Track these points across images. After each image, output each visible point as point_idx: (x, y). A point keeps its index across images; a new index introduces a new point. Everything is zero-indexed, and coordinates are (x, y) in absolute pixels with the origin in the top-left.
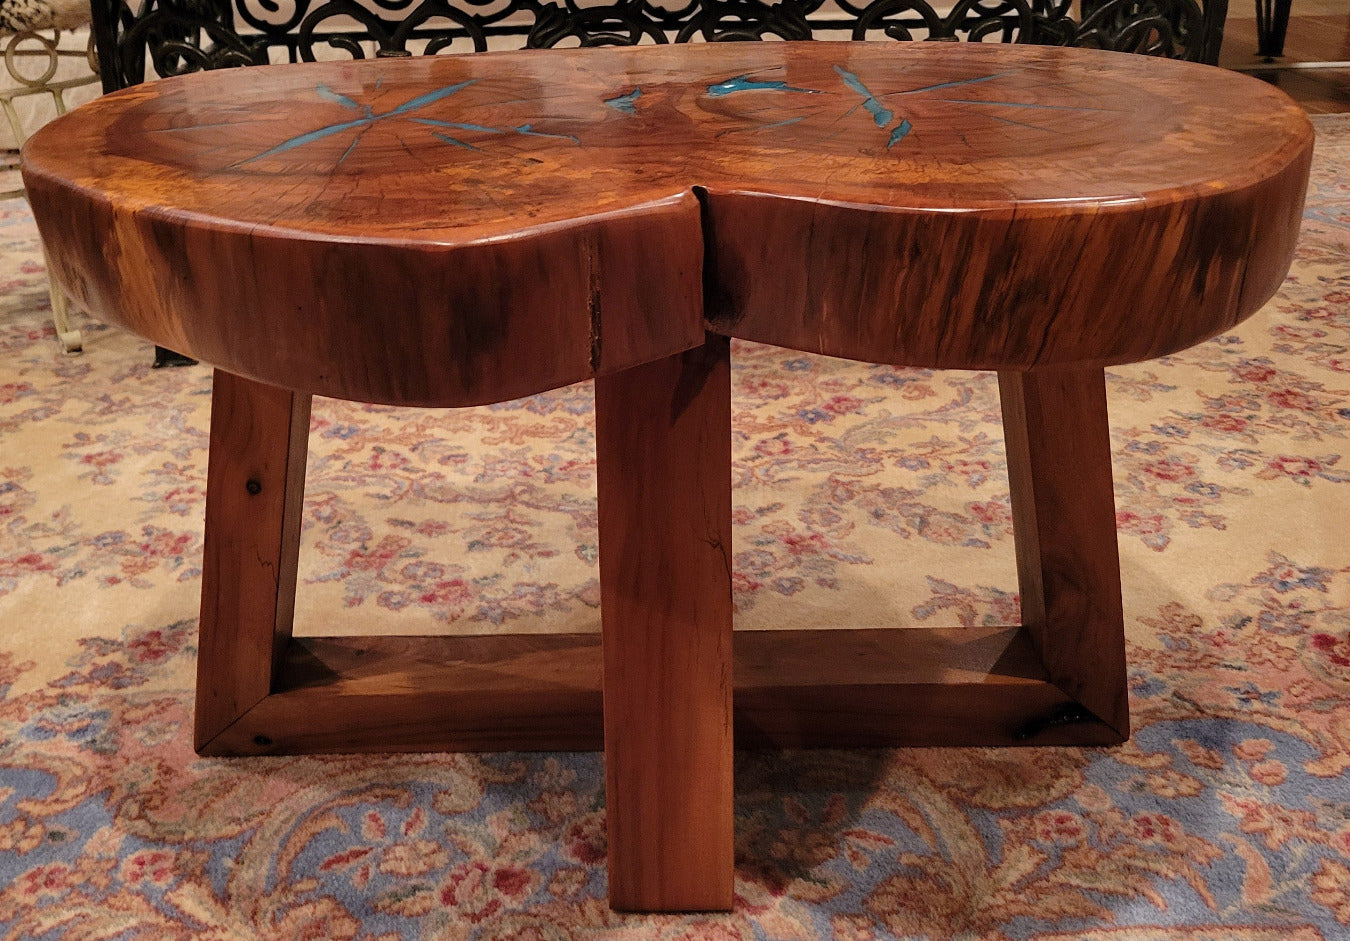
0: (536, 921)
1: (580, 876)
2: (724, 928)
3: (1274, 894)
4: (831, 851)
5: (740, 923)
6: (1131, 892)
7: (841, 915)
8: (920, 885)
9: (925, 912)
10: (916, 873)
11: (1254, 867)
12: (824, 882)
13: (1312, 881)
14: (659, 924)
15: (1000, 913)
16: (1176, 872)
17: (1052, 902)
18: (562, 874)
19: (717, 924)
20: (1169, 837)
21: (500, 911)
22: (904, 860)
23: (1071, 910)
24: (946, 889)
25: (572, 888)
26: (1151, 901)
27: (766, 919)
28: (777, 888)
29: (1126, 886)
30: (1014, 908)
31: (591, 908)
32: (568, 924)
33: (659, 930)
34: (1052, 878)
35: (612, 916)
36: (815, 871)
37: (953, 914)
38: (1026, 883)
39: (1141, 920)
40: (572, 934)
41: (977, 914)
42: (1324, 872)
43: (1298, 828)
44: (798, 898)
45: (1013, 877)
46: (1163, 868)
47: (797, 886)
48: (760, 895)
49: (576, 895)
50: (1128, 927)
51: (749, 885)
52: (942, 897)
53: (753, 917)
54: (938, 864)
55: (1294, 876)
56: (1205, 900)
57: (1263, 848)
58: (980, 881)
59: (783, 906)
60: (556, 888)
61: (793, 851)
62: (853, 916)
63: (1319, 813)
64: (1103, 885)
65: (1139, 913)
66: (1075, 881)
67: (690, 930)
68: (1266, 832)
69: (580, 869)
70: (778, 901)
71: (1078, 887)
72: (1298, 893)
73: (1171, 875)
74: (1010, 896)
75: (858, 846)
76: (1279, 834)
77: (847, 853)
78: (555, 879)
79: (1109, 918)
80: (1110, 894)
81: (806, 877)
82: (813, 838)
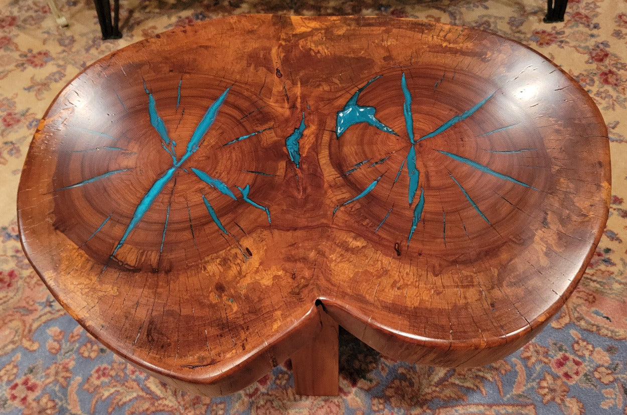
0: (271, 398)
1: (286, 376)
2: (335, 403)
3: (524, 388)
4: (374, 365)
5: (340, 400)
6: (475, 388)
7: (375, 397)
8: (404, 383)
9: (403, 397)
10: (403, 377)
11: (521, 376)
12: (371, 381)
13: (539, 383)
14: (312, 400)
15: (428, 397)
16: (493, 378)
17: (448, 392)
18: (280, 376)
19: (332, 401)
21: (259, 393)
22: (400, 371)
23: (453, 395)
24: (411, 384)
25: (284, 382)
26: (481, 392)
27: (349, 398)
28: (354, 384)
29: (474, 385)
30: (434, 394)
31: (290, 391)
32: (282, 399)
33: (313, 403)
34: (450, 380)
35: (297, 397)
36: (369, 375)
37: (413, 396)
38: (441, 382)
39: (476, 401)
40: (283, 404)
41: (421, 397)
42: (544, 379)
43: (541, 357)
44: (361, 389)
45: (436, 379)
46: (489, 376)
47: (361, 383)
48: (348, 387)
49: (285, 385)
50: (471, 404)
51: (345, 382)
52: (410, 389)
53: (345, 398)
54: (411, 373)
55: (534, 380)
56: (500, 392)
57: (526, 366)
58: (424, 382)
59: (356, 392)
60: (278, 382)
61: (361, 365)
62: (379, 398)
63: (551, 348)
64: (466, 384)
65: (476, 398)
66: (457, 382)
67: (323, 403)
68: (528, 358)
69: (287, 373)
70: (354, 390)
71: (458, 385)
72: (533, 388)
73: (491, 379)
74: (434, 388)
75: (384, 363)
76: (533, 360)
77: (380, 367)
78: (277, 378)
79: (465, 399)
80: (468, 389)
81: (364, 378)
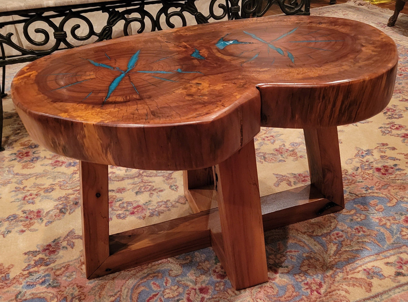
1: (222, 284)
2: (268, 287)
3: (393, 239)
4: (285, 258)
5: (271, 284)
6: (362, 248)
7: (295, 274)
8: (311, 261)
9: (316, 268)
10: (309, 258)
11: (386, 234)
12: (287, 267)
13: (400, 234)
14: (250, 290)
15: (333, 263)
16: (370, 240)
17: (345, 256)
18: (217, 284)
19: (265, 286)
20: (364, 232)
21: (205, 299)
22: (304, 255)
23: (349, 257)
24: (318, 260)
25: (222, 288)
26: (367, 249)
27: (277, 281)
28: (276, 272)
29: (360, 247)
30: (336, 260)
31: (229, 291)
32: (226, 298)
33: (251, 292)
34: (342, 250)
35: (237, 292)
36: (283, 265)
37: (323, 266)
38: (336, 253)
39: (367, 255)
40: (228, 300)
41: (328, 265)
42: (402, 231)
43: (392, 221)
44: (282, 273)
45: (332, 252)
46: (366, 240)
47: (280, 270)
48: (272, 275)
49: (224, 289)
50: (364, 257)
52: (318, 263)
53: (274, 281)
54: (313, 254)
55: (396, 234)
56: (379, 246)
57: (387, 228)
58: (325, 256)
60: (217, 289)
61: (275, 261)
62: (299, 274)
63: (395, 216)
64: (355, 248)
65: (366, 253)
66: (348, 249)
67: (259, 290)
68: (385, 224)
69: (222, 282)
70: (278, 275)
71: (349, 250)
72: (398, 238)
73: (369, 241)
74: (334, 257)
75: (291, 255)
76: (388, 224)
77: (289, 257)
78: (216, 287)
79: (359, 256)
80: (357, 250)
81: (282, 267)
82: (279, 256)
